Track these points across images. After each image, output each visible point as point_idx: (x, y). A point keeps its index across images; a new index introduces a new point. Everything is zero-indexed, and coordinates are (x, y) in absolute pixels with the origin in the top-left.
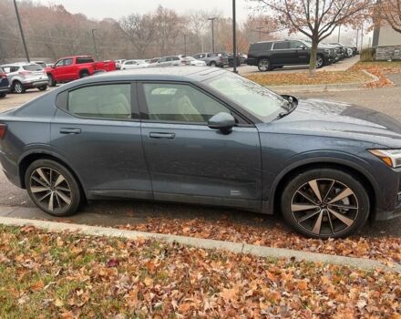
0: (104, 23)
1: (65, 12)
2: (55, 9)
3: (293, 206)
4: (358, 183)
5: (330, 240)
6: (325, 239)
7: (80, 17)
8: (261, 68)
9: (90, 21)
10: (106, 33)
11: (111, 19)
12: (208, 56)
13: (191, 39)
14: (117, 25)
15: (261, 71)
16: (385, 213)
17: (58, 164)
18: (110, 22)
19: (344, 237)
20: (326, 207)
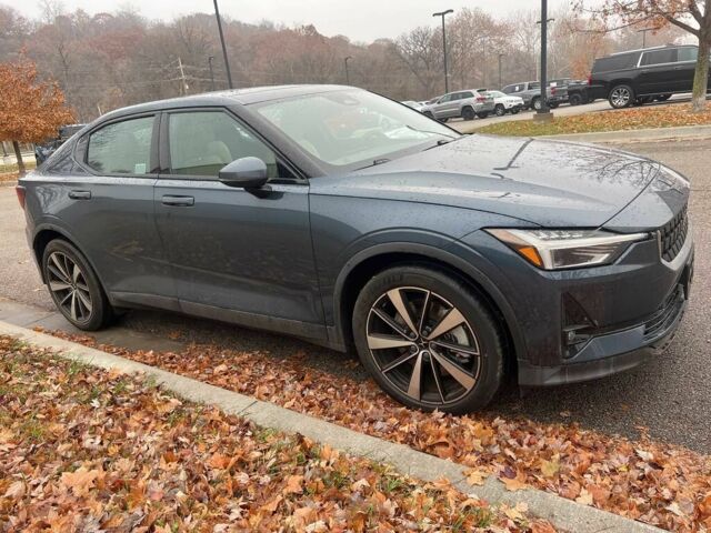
0: (375, 47)
1: (316, 34)
2: (303, 33)
3: (370, 338)
4: (471, 299)
5: (437, 414)
6: (427, 411)
7: (340, 41)
8: (616, 102)
9: (353, 46)
10: (374, 63)
11: (386, 40)
12: (530, 88)
13: (517, 60)
14: (392, 48)
15: (615, 107)
16: (538, 370)
17: (70, 247)
18: (385, 43)
19: (459, 412)
20: (426, 346)
